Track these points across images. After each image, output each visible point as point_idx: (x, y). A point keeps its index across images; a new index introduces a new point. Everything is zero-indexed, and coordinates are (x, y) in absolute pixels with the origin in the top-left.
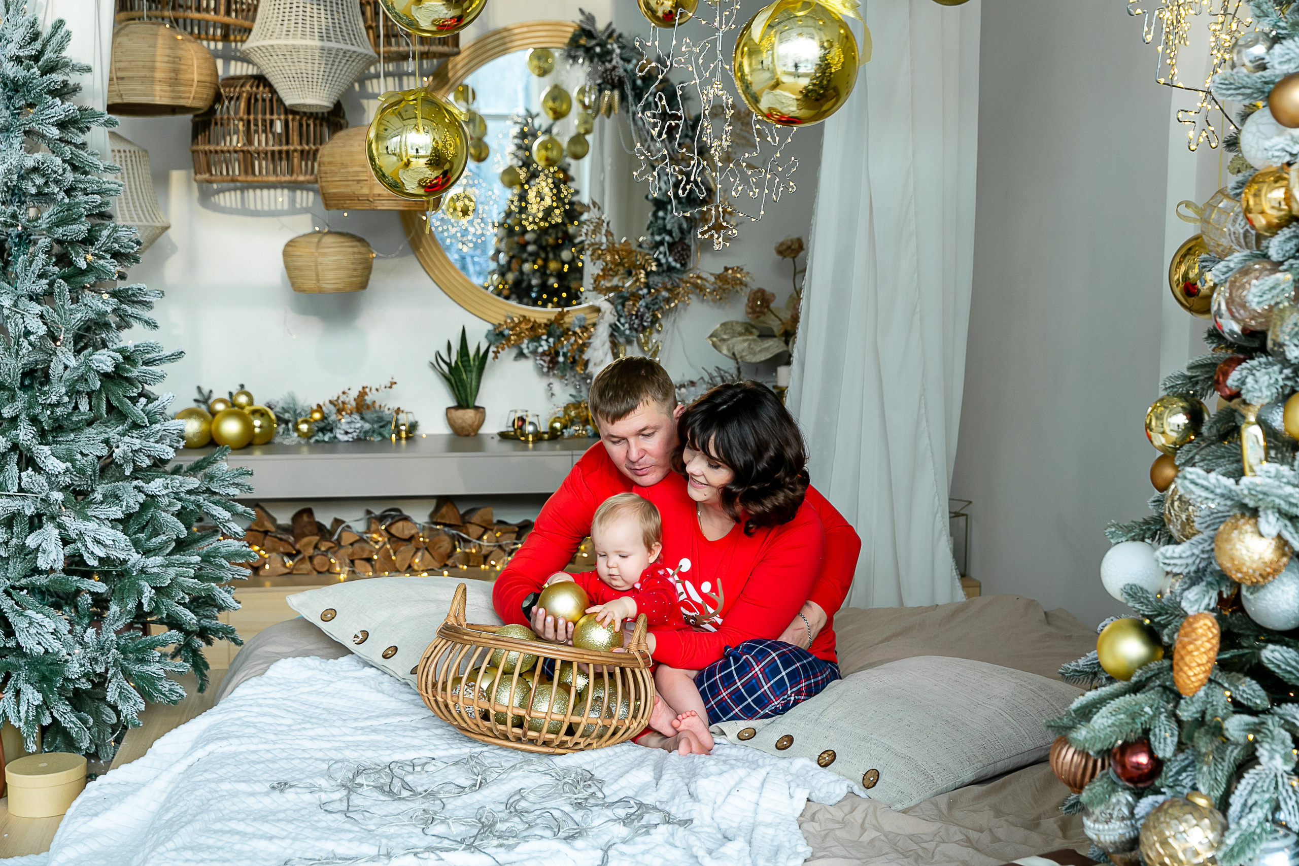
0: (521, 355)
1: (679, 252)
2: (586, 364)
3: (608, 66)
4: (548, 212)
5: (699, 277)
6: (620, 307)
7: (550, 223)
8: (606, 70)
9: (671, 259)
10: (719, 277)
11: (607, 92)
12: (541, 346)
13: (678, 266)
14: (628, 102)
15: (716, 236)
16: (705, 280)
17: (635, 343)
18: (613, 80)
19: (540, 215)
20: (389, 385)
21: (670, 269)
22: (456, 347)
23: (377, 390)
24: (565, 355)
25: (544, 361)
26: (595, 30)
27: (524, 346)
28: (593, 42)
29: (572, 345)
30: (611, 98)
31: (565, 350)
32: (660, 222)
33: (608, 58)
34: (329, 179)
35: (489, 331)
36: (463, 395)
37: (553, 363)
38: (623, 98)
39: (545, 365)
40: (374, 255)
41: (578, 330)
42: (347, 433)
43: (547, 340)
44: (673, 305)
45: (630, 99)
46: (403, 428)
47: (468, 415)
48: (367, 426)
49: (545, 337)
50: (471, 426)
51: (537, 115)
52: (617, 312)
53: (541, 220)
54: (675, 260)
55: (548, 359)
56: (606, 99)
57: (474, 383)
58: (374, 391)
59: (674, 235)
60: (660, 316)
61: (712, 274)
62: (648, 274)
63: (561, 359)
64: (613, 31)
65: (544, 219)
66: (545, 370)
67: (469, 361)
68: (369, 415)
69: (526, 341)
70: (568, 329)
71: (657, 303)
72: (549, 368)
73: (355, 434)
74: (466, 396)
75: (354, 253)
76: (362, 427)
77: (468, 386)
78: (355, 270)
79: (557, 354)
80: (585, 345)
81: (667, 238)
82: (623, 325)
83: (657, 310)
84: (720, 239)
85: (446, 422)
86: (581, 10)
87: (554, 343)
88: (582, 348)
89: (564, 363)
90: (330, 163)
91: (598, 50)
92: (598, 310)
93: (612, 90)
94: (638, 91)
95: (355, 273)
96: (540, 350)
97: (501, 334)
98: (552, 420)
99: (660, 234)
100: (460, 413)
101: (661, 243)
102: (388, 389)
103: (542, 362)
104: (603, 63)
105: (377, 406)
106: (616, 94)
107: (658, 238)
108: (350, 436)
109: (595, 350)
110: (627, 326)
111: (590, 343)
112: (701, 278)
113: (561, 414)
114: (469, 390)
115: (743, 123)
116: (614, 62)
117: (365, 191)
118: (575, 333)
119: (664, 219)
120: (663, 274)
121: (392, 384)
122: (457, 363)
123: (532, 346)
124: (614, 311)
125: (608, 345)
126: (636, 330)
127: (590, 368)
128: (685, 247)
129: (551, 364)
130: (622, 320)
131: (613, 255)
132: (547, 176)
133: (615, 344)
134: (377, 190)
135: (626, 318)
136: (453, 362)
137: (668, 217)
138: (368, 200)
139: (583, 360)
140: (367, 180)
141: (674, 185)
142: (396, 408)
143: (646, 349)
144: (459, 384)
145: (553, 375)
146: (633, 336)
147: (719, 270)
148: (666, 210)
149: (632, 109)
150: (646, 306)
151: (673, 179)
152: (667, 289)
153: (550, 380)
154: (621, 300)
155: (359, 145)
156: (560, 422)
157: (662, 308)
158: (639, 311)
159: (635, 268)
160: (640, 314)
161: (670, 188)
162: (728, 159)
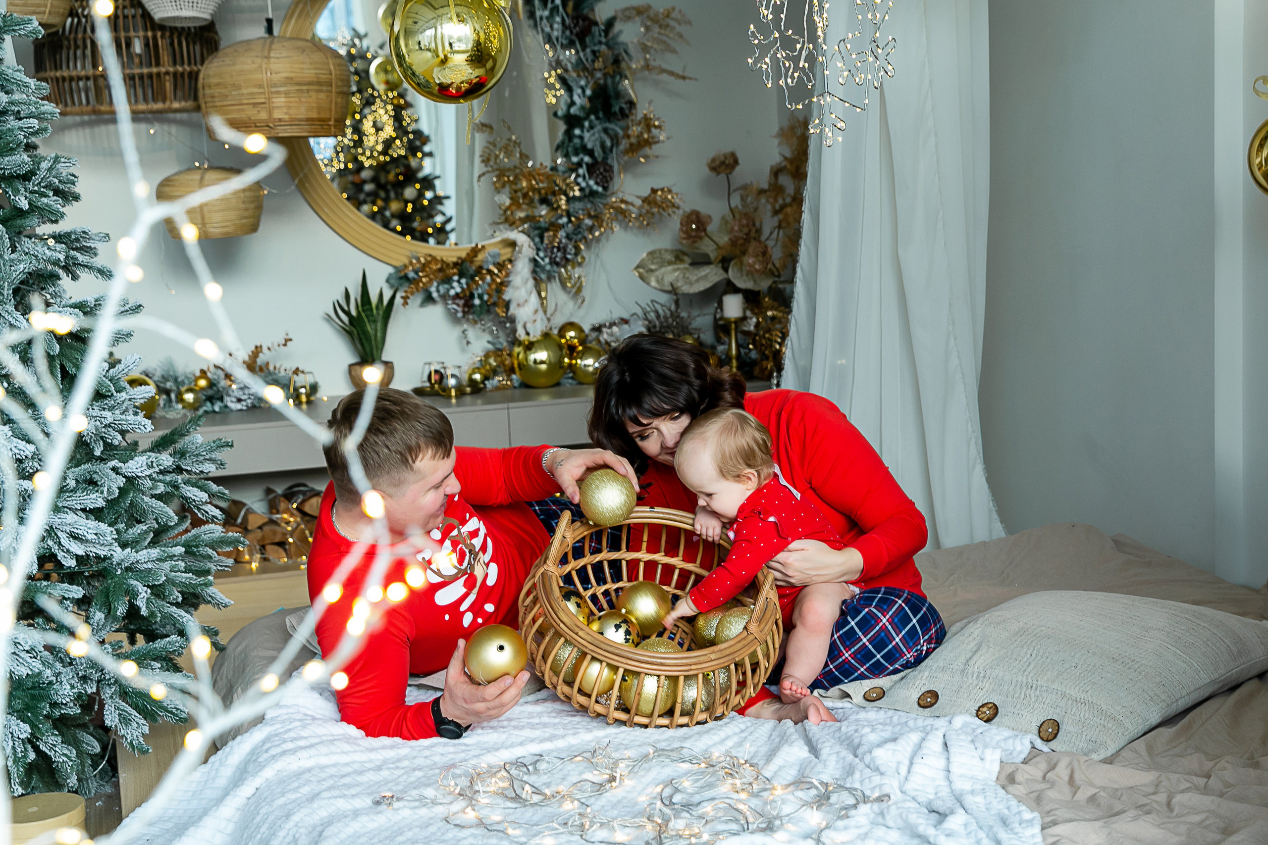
0: (429, 299)
1: (601, 173)
2: (507, 305)
4: (388, 144)
5: (622, 201)
6: (537, 240)
7: (391, 156)
9: (592, 183)
10: (645, 200)
12: (453, 288)
13: (600, 189)
16: (631, 204)
17: (557, 279)
19: (380, 148)
20: (284, 342)
21: (593, 193)
22: (354, 295)
23: (269, 349)
24: (480, 297)
25: (458, 305)
27: (433, 289)
29: (489, 285)
31: (480, 291)
32: (577, 141)
34: (218, 104)
35: (390, 275)
36: (368, 350)
37: (468, 306)
39: (460, 309)
40: (266, 192)
41: (492, 267)
42: (239, 400)
43: (459, 282)
44: (597, 234)
46: (303, 390)
49: (456, 278)
52: (535, 244)
53: (380, 153)
54: (597, 183)
55: (461, 302)
57: (379, 334)
58: (266, 351)
59: (596, 154)
60: (582, 247)
61: (638, 197)
62: (569, 200)
63: (477, 302)
65: (385, 153)
66: (460, 315)
67: (371, 309)
69: (435, 284)
70: (481, 269)
71: (579, 232)
72: (464, 312)
73: (249, 401)
74: (372, 350)
77: (373, 338)
78: (246, 210)
79: (472, 296)
80: (504, 284)
81: (587, 159)
82: (542, 259)
83: (580, 240)
85: (349, 381)
87: (467, 284)
88: (500, 288)
89: (480, 306)
90: (218, 85)
92: (513, 244)
95: (246, 214)
96: (452, 292)
97: (406, 278)
98: (470, 371)
99: (577, 154)
101: (579, 164)
102: (282, 347)
103: (455, 306)
105: (271, 368)
107: (575, 159)
108: (244, 403)
109: (517, 288)
110: (547, 260)
111: (509, 282)
112: (626, 202)
113: (479, 364)
114: (373, 342)
115: (660, 27)
117: (264, 115)
118: (490, 272)
119: (581, 138)
120: (586, 200)
121: (287, 340)
122: (358, 312)
123: (442, 289)
124: (532, 244)
125: (531, 282)
126: (557, 264)
127: (513, 310)
128: (608, 168)
129: (466, 309)
130: (542, 254)
131: (529, 181)
132: (385, 103)
133: (537, 282)
134: (277, 115)
135: (545, 250)
136: (354, 312)
137: (587, 135)
138: (268, 126)
139: (504, 300)
140: (265, 103)
141: (590, 99)
142: (294, 369)
143: (569, 285)
144: (362, 336)
145: (468, 320)
146: (554, 272)
147: (646, 192)
148: (582, 127)
149: (538, 14)
150: (568, 237)
151: (588, 92)
152: (590, 216)
153: (465, 326)
154: (538, 231)
155: (253, 62)
156: (480, 373)
157: (585, 238)
158: (560, 242)
159: (554, 193)
160: (561, 245)
161: (585, 102)
162: (647, 67)
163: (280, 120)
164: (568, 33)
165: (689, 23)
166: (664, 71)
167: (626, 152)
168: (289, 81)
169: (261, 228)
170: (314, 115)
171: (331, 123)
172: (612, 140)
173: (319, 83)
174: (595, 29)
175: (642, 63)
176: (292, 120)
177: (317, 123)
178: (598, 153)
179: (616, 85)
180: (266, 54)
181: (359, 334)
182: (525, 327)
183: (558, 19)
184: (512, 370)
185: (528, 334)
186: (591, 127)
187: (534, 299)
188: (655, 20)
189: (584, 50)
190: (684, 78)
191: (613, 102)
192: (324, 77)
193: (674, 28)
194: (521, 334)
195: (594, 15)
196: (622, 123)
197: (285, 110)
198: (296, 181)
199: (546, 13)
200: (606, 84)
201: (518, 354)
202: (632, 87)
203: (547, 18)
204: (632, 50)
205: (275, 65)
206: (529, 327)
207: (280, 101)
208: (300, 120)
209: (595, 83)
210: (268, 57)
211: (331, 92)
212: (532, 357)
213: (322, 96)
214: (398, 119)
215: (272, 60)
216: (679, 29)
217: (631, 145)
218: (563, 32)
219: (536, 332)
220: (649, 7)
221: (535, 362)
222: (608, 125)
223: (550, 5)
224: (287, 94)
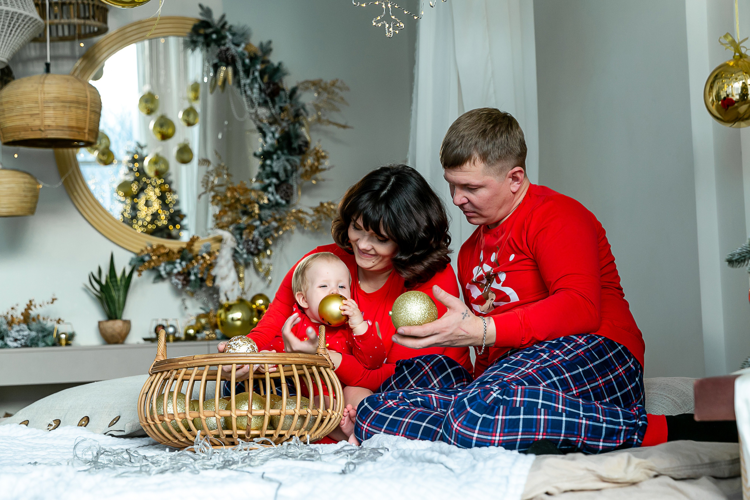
0: (159, 278)
1: (284, 190)
2: (214, 279)
3: (223, 48)
4: (155, 216)
5: (300, 211)
6: (238, 237)
7: (157, 225)
8: (221, 52)
9: (278, 197)
10: (316, 210)
11: (224, 68)
12: (176, 268)
13: (284, 202)
14: (239, 75)
15: (387, 26)
16: (306, 213)
17: (252, 266)
18: (227, 58)
20: (51, 300)
21: (278, 204)
22: (105, 272)
23: (40, 306)
24: (195, 274)
25: (179, 280)
26: (212, 21)
27: (162, 269)
28: (210, 30)
29: (202, 264)
30: (226, 73)
31: (195, 270)
32: (268, 169)
33: (223, 42)
34: (6, 115)
35: (132, 259)
36: (112, 309)
37: (187, 281)
38: (236, 73)
39: (180, 282)
40: (41, 186)
41: (205, 255)
42: (16, 340)
43: (180, 263)
44: (281, 233)
45: (241, 74)
46: (63, 336)
47: (116, 325)
48: (33, 334)
49: (178, 261)
50: (119, 334)
51: (145, 146)
52: (236, 239)
54: (282, 198)
55: (181, 278)
56: (222, 74)
57: (121, 299)
58: (38, 306)
60: (270, 242)
61: (311, 208)
62: (261, 207)
63: (193, 278)
64: (225, 23)
65: (152, 222)
66: (180, 286)
67: (116, 281)
68: (34, 325)
69: (163, 265)
70: (197, 255)
71: (268, 231)
72: (183, 285)
73: (23, 341)
74: (115, 310)
75: (25, 183)
76: (29, 335)
77: (117, 301)
78: (26, 197)
79: (189, 274)
80: (211, 266)
81: (274, 180)
82: (241, 249)
83: (269, 237)
84: (391, 29)
85: (99, 334)
86: (201, 6)
87: (187, 265)
89: (195, 281)
90: (7, 102)
91: (214, 36)
92: (220, 240)
93: (227, 66)
94: (247, 68)
95: (26, 199)
96: (175, 271)
97: (142, 261)
98: (186, 328)
99: (268, 178)
100: (111, 323)
101: (269, 185)
102: (51, 305)
103: (177, 281)
104: (219, 46)
105: (41, 318)
106: (230, 69)
107: (267, 181)
108: (19, 342)
109: (221, 267)
110: (245, 251)
111: (216, 263)
112: (302, 212)
113: (193, 322)
114: (117, 305)
115: (328, 93)
116: (227, 46)
117: (37, 122)
118: (203, 258)
119: (271, 166)
120: (273, 208)
121: (54, 300)
122: (107, 282)
123: (168, 268)
124: (234, 239)
125: (231, 263)
126: (252, 254)
127: (218, 282)
128: (289, 187)
129: (185, 282)
130: (241, 247)
131: (232, 193)
132: (154, 187)
133: (237, 265)
134: (48, 122)
135: (243, 244)
136: (103, 282)
137: (275, 164)
138: (40, 130)
139: (211, 275)
140: (39, 114)
141: (278, 140)
142: (57, 319)
143: (260, 270)
144: (109, 300)
145: (186, 292)
146: (250, 259)
147: (317, 204)
148: (272, 159)
149: (243, 82)
150: (261, 235)
151: (277, 135)
152: (275, 220)
153: (184, 296)
154: (239, 231)
155: (32, 86)
156: (193, 329)
157: (271, 235)
158: (254, 237)
159: (250, 203)
160: (255, 240)
161: (275, 142)
162: (319, 120)
163: (49, 126)
164: (263, 95)
165: (348, 89)
166: (330, 123)
167: (302, 176)
168: (57, 99)
169: (36, 213)
170: (73, 124)
171: (86, 131)
172: (292, 167)
173: (78, 102)
174: (282, 93)
175: (315, 117)
176: (58, 126)
177: (75, 130)
178: (282, 175)
179: (295, 130)
180: (42, 81)
181: (106, 298)
182: (226, 295)
183: (257, 86)
184: (216, 326)
185: (228, 299)
186: (278, 158)
187: (233, 275)
188: (325, 89)
189: (274, 106)
190: (344, 127)
191: (293, 140)
192: (81, 99)
193: (337, 94)
194: (223, 299)
195: (282, 84)
196: (300, 157)
197: (53, 119)
198: (63, 180)
199: (248, 81)
200: (289, 130)
201: (220, 315)
202: (308, 132)
203: (249, 84)
204: (308, 108)
205: (47, 88)
206: (229, 294)
207: (50, 113)
208: (64, 127)
209: (283, 130)
210: (43, 83)
211: (86, 109)
212: (230, 316)
213: (80, 111)
214: (162, 198)
215: (45, 85)
216: (342, 94)
217: (306, 171)
218: (260, 94)
219: (233, 298)
220: (321, 80)
221: (232, 319)
222: (290, 157)
223: (251, 77)
224: (55, 108)
